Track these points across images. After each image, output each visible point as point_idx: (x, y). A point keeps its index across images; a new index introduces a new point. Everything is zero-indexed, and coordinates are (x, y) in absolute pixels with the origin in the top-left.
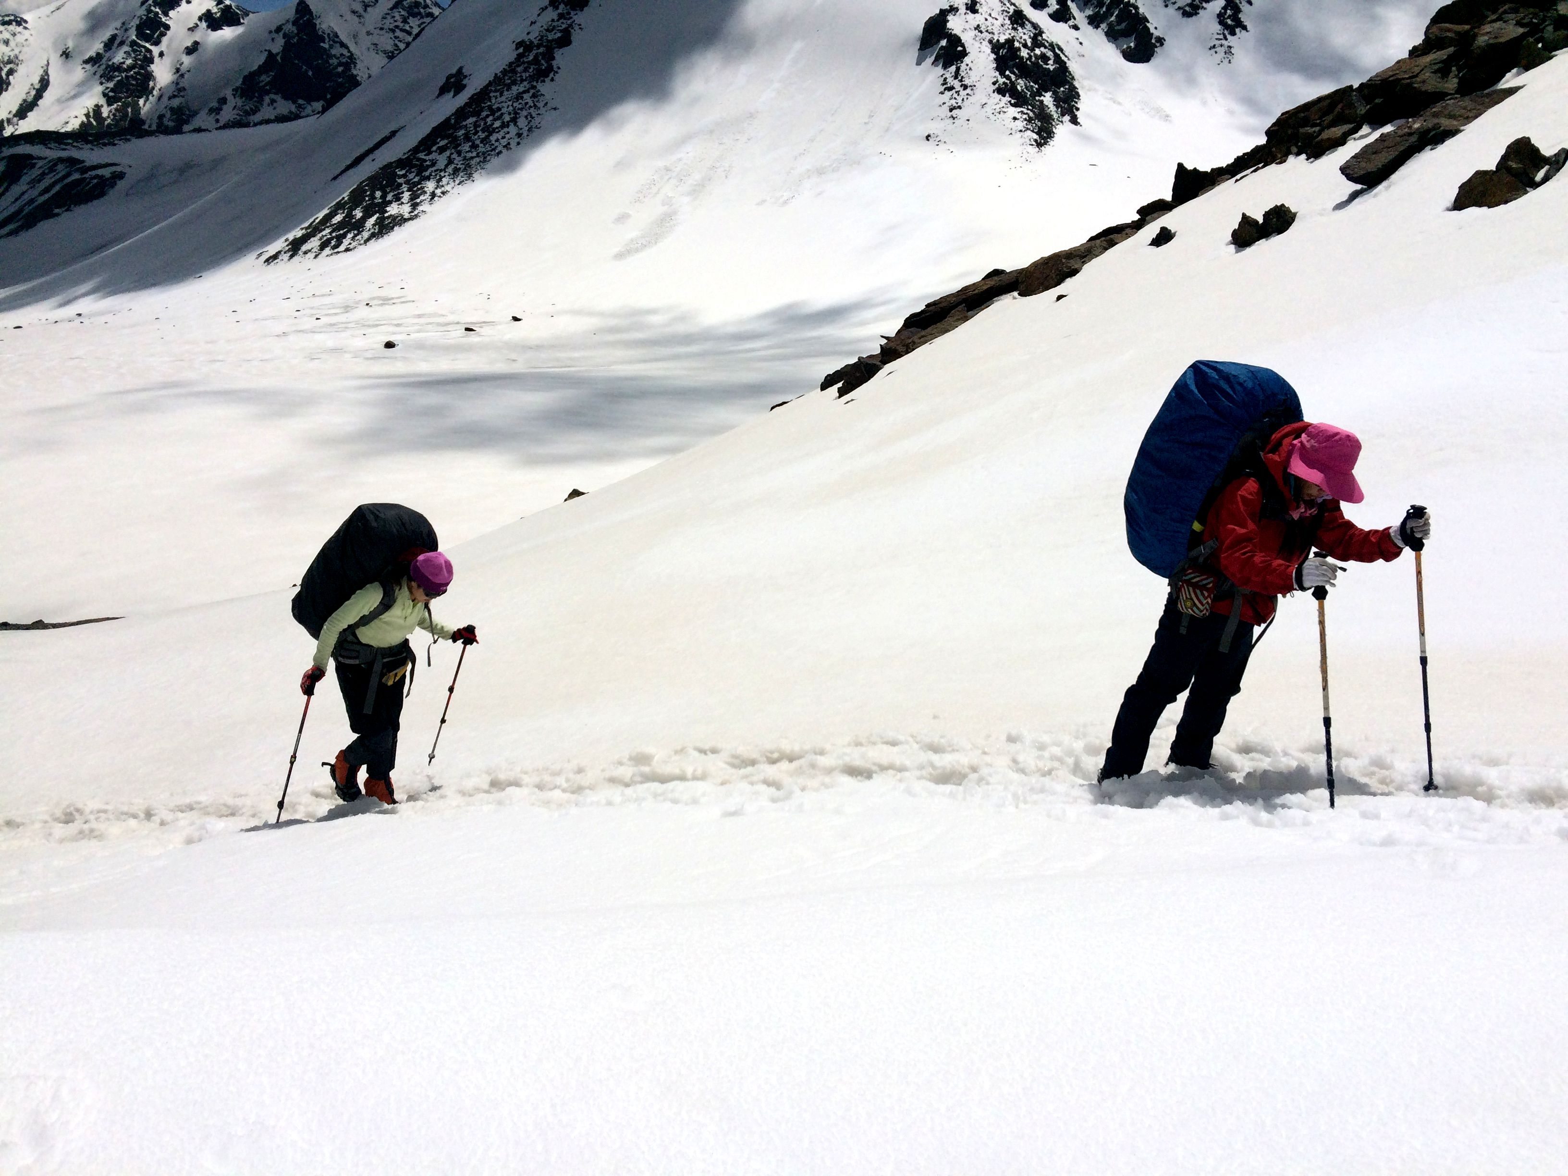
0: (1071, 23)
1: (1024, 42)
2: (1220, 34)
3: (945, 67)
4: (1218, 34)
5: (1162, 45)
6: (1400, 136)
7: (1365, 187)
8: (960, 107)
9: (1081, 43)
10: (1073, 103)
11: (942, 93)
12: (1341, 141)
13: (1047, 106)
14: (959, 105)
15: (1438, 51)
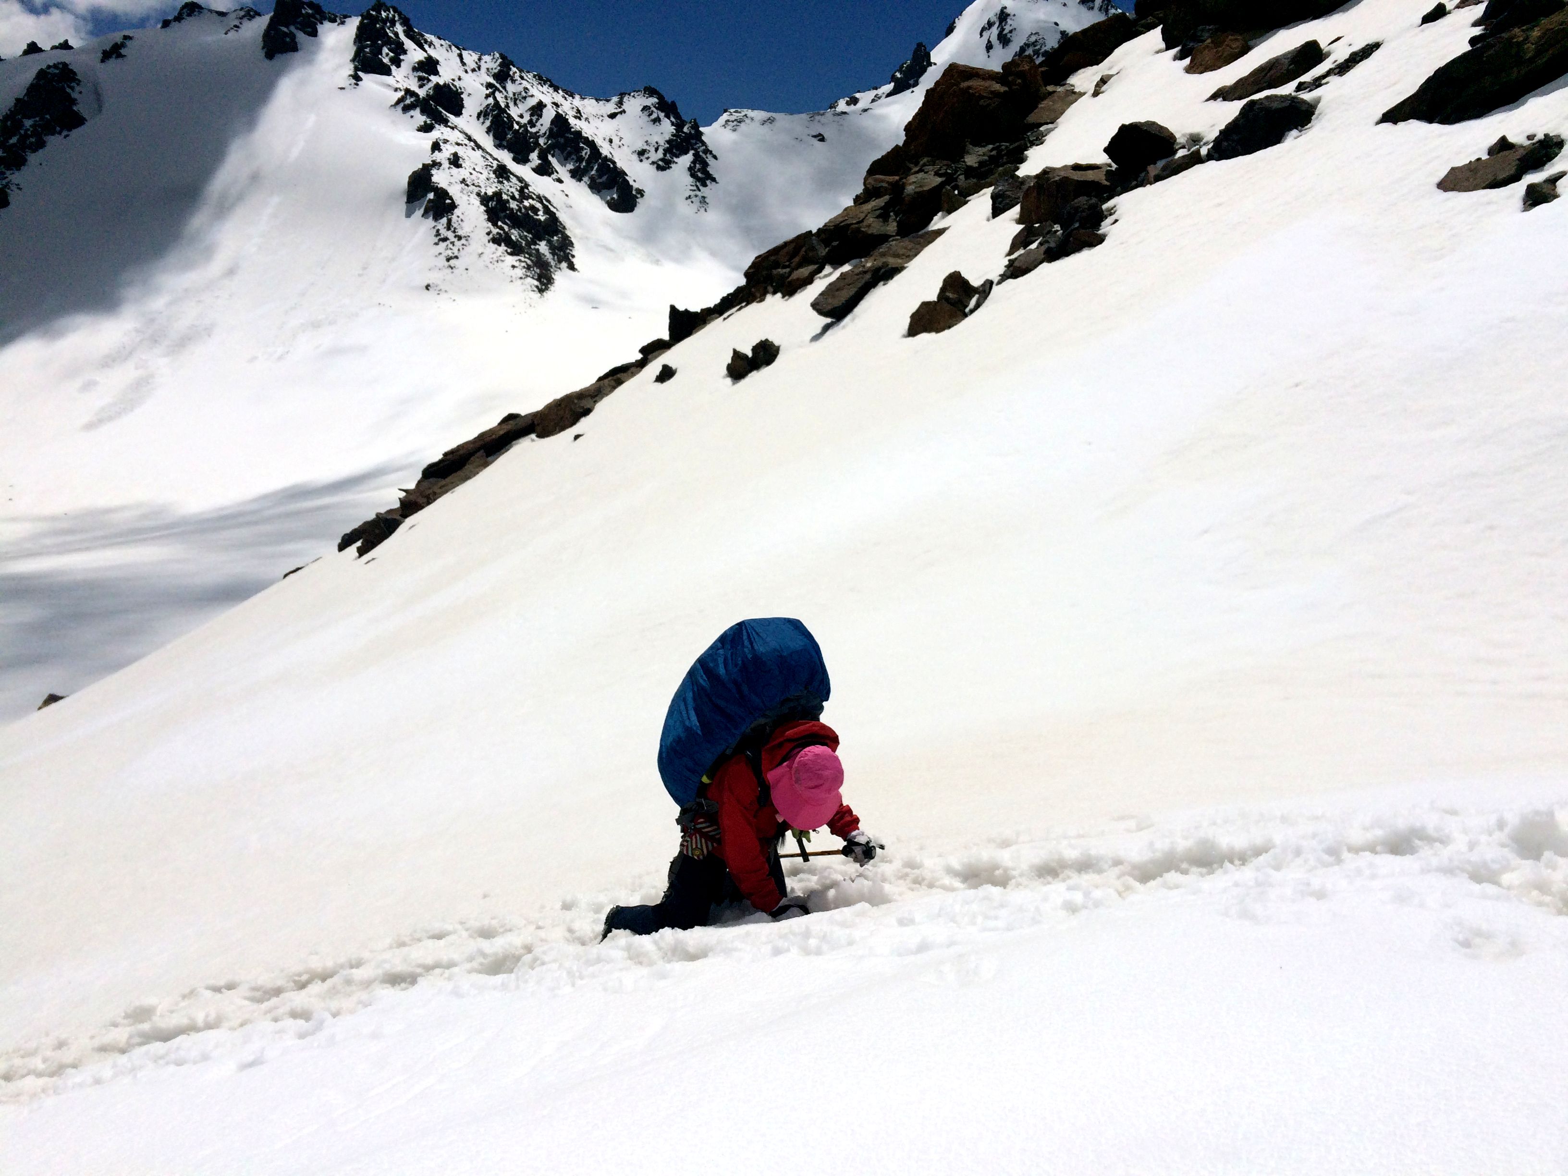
0: (554, 176)
1: (511, 195)
2: (693, 186)
3: (436, 218)
4: (691, 185)
5: (642, 196)
6: (857, 275)
7: (834, 320)
8: (457, 257)
9: (567, 195)
10: (568, 251)
11: (436, 244)
12: (809, 281)
13: (543, 254)
14: (455, 255)
15: (876, 199)
